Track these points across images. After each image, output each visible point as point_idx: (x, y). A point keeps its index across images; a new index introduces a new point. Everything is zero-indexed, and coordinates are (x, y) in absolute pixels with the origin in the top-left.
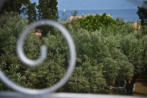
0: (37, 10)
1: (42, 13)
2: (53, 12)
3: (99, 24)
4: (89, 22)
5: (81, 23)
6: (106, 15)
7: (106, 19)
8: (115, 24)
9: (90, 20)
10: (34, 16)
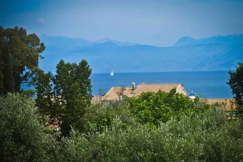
0: (54, 85)
1: (62, 90)
2: (83, 88)
3: (164, 107)
4: (146, 105)
5: (132, 106)
6: (177, 92)
7: (177, 98)
8: (192, 108)
9: (148, 101)
10: (49, 96)
